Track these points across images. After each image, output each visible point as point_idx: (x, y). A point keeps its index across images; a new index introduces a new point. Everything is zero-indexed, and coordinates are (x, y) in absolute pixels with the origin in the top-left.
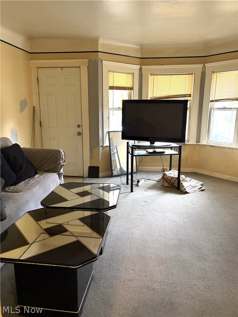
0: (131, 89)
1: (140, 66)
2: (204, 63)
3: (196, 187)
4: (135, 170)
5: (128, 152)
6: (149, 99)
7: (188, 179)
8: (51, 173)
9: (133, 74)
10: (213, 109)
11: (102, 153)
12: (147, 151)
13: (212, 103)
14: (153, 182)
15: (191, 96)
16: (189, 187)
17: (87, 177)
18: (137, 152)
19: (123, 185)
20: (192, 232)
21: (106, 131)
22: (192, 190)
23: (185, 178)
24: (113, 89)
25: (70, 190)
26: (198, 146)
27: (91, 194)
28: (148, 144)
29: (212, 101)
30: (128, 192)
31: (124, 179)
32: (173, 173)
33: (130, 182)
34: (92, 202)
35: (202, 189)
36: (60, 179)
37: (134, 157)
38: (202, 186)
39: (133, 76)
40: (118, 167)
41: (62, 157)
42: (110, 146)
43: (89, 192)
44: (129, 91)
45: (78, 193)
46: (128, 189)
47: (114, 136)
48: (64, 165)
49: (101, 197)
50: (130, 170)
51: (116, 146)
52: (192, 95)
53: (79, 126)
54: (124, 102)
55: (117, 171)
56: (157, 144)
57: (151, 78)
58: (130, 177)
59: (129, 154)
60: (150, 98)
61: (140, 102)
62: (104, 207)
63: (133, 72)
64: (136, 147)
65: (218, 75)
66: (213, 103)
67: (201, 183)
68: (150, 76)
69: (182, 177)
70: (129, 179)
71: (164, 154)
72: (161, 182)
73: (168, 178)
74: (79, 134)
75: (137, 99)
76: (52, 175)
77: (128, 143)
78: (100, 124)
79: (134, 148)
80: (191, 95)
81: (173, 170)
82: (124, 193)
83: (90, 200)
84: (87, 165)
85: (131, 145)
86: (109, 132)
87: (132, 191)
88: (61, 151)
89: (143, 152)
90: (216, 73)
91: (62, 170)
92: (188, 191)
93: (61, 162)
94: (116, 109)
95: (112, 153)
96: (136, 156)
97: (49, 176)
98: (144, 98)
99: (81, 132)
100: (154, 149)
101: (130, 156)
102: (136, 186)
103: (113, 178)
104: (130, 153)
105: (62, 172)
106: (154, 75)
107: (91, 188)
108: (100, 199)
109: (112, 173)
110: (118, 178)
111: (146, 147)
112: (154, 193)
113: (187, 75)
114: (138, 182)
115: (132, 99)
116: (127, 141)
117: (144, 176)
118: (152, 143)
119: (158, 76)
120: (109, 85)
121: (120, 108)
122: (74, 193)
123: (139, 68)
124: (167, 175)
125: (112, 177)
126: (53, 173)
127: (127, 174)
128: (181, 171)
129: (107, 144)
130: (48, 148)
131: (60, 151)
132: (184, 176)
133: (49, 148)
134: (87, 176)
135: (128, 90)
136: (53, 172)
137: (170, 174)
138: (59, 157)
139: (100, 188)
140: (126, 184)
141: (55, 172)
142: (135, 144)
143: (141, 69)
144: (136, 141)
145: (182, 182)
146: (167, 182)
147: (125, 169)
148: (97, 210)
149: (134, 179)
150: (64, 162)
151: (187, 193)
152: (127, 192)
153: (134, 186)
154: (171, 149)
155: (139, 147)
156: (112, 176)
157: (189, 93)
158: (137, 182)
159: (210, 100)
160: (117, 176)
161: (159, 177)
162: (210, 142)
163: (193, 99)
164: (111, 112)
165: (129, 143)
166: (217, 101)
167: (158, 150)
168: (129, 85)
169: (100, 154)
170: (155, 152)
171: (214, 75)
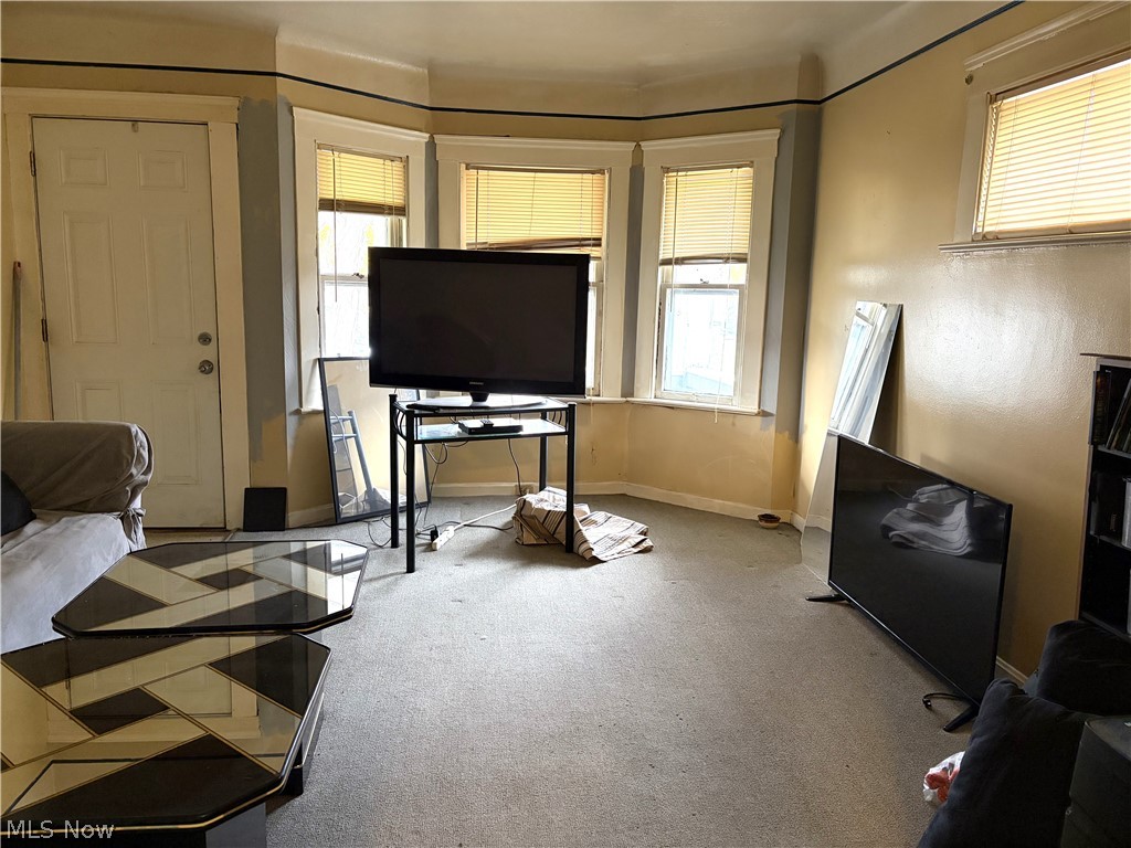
0: (401, 211)
1: (427, 135)
2: (638, 140)
3: (624, 539)
4: (421, 494)
5: (394, 432)
6: (464, 248)
7: (600, 516)
8: (92, 515)
9: (406, 161)
10: (670, 287)
11: (296, 438)
12: (461, 426)
13: (666, 267)
14: (484, 535)
15: (600, 245)
16: (603, 541)
17: (238, 530)
18: (425, 430)
19: (379, 550)
20: (613, 686)
21: (309, 356)
22: (615, 551)
23: (589, 514)
24: (332, 210)
25: (173, 569)
26: (629, 408)
27: (258, 578)
28: (464, 400)
29: (667, 262)
30: (397, 574)
31: (382, 529)
32: (552, 499)
33: (402, 537)
34: (259, 606)
35: (644, 545)
36: (129, 537)
37: (418, 447)
38: (643, 537)
39: (406, 168)
40: (361, 488)
41: (138, 451)
42: (326, 412)
43: (249, 574)
44: (394, 218)
45: (206, 577)
46: (396, 561)
47: (340, 376)
48: (145, 483)
49: (297, 585)
50: (402, 499)
51: (350, 413)
52: (604, 242)
53: (205, 339)
54: (377, 255)
55: (357, 504)
56: (494, 400)
57: (468, 178)
58: (402, 521)
59: (399, 438)
60: (468, 244)
61: (434, 257)
62: (307, 618)
63: (404, 156)
64: (423, 412)
65: (679, 179)
66: (670, 267)
67: (641, 526)
68: (464, 172)
69: (582, 509)
70: (400, 527)
71: (521, 433)
72: (514, 533)
73: (534, 517)
74: (207, 367)
75: (422, 245)
76: (95, 521)
77: (393, 398)
78: (286, 330)
79: (417, 416)
80: (600, 239)
81: (551, 489)
82: (384, 577)
83: (252, 600)
84: (238, 483)
85: (404, 406)
86: (321, 361)
87: (411, 569)
88: (134, 429)
89: (450, 429)
90: (675, 174)
91: (137, 504)
92: (599, 557)
93: (134, 471)
94: (345, 279)
95: (335, 437)
96: (423, 442)
97: (83, 527)
98: (446, 244)
99: (212, 358)
100: (486, 420)
101: (402, 443)
102: (425, 551)
103: (342, 526)
104: (401, 435)
105: (140, 511)
106: (478, 168)
107: (255, 558)
108: (291, 592)
109: (337, 510)
110: (362, 528)
111: (457, 411)
112: (489, 570)
113: (585, 176)
114: (434, 535)
115: (405, 246)
116: (391, 391)
117: (456, 515)
118: (479, 396)
119: (491, 172)
120: (319, 196)
121: (362, 277)
122: (190, 579)
123: (427, 143)
124: (530, 504)
125: (337, 524)
126: (100, 515)
127: (394, 511)
128: (575, 493)
129: (315, 402)
130: (76, 421)
131: (129, 430)
132: (585, 508)
133: (81, 421)
134: (241, 526)
135: (390, 214)
136: (103, 512)
137: (542, 500)
138: (124, 452)
139: (289, 557)
140: (389, 544)
141: (110, 511)
142: (419, 403)
143: (431, 147)
144: (423, 392)
145: (581, 527)
146: (531, 528)
147: (386, 495)
148: (279, 629)
149: (418, 528)
150: (145, 473)
151: (596, 561)
152: (392, 575)
153: (417, 550)
154: (544, 418)
155: (435, 413)
156: (335, 520)
157: (595, 235)
158: (429, 537)
159: (661, 257)
160: (356, 521)
161: (504, 515)
162: (665, 394)
163: (607, 254)
164: (329, 290)
165: (398, 399)
166: (683, 263)
167: (498, 422)
168: (393, 197)
169: (290, 441)
170: (488, 428)
171: (670, 180)
